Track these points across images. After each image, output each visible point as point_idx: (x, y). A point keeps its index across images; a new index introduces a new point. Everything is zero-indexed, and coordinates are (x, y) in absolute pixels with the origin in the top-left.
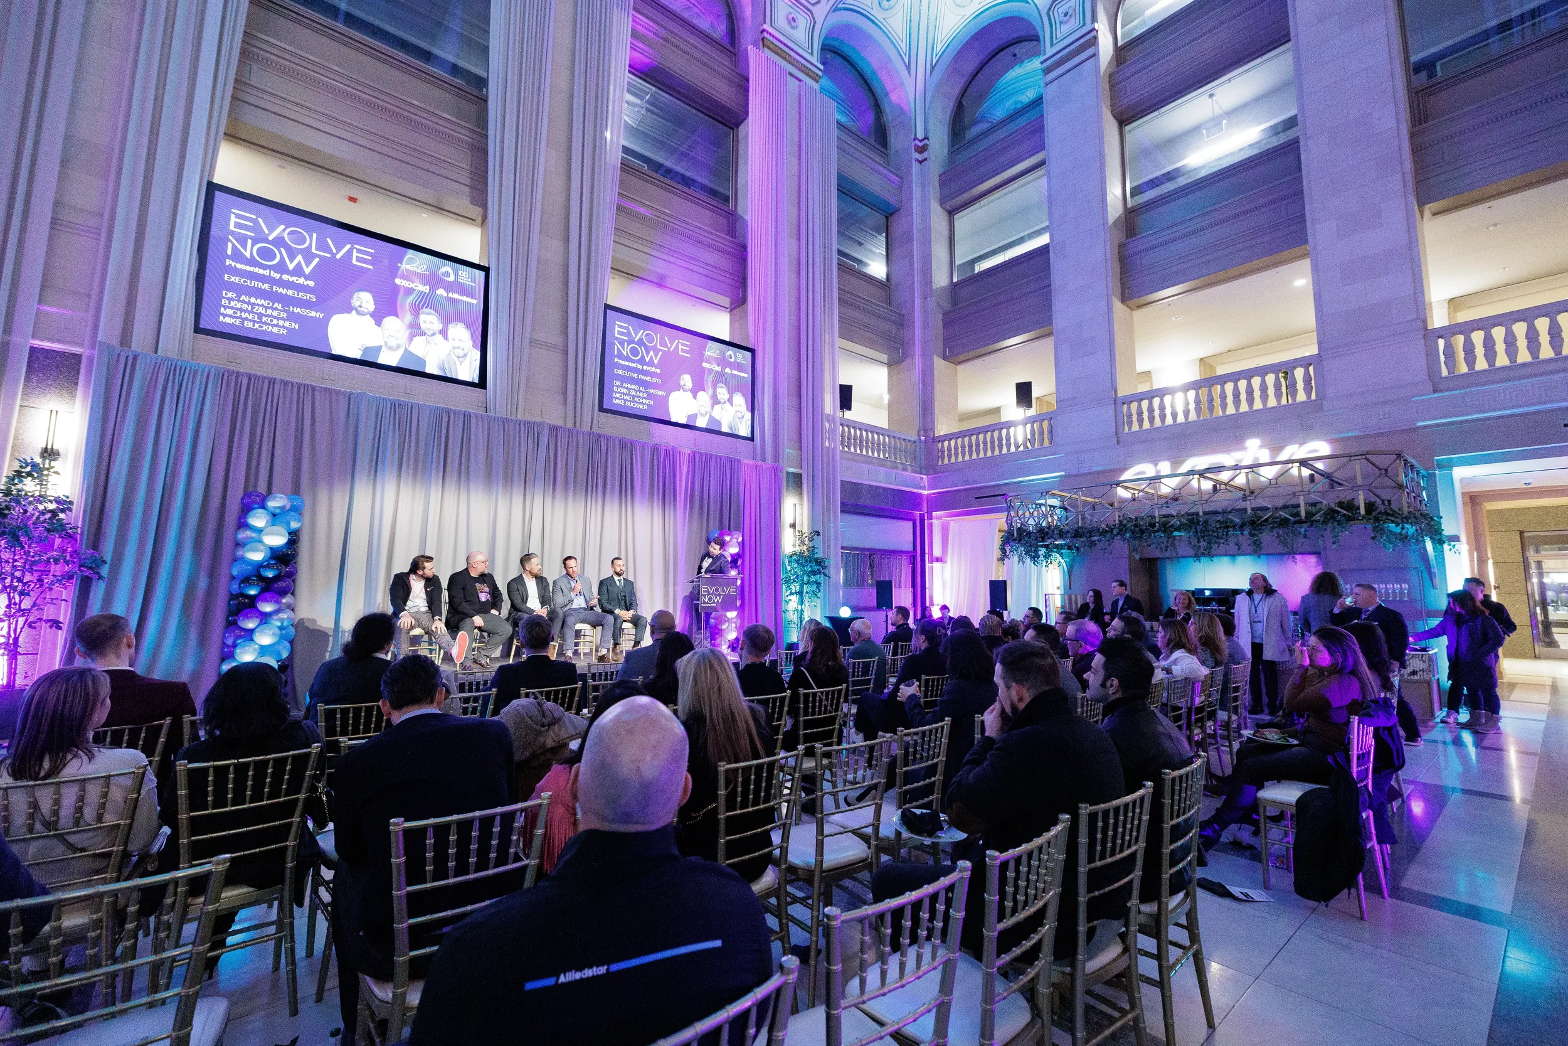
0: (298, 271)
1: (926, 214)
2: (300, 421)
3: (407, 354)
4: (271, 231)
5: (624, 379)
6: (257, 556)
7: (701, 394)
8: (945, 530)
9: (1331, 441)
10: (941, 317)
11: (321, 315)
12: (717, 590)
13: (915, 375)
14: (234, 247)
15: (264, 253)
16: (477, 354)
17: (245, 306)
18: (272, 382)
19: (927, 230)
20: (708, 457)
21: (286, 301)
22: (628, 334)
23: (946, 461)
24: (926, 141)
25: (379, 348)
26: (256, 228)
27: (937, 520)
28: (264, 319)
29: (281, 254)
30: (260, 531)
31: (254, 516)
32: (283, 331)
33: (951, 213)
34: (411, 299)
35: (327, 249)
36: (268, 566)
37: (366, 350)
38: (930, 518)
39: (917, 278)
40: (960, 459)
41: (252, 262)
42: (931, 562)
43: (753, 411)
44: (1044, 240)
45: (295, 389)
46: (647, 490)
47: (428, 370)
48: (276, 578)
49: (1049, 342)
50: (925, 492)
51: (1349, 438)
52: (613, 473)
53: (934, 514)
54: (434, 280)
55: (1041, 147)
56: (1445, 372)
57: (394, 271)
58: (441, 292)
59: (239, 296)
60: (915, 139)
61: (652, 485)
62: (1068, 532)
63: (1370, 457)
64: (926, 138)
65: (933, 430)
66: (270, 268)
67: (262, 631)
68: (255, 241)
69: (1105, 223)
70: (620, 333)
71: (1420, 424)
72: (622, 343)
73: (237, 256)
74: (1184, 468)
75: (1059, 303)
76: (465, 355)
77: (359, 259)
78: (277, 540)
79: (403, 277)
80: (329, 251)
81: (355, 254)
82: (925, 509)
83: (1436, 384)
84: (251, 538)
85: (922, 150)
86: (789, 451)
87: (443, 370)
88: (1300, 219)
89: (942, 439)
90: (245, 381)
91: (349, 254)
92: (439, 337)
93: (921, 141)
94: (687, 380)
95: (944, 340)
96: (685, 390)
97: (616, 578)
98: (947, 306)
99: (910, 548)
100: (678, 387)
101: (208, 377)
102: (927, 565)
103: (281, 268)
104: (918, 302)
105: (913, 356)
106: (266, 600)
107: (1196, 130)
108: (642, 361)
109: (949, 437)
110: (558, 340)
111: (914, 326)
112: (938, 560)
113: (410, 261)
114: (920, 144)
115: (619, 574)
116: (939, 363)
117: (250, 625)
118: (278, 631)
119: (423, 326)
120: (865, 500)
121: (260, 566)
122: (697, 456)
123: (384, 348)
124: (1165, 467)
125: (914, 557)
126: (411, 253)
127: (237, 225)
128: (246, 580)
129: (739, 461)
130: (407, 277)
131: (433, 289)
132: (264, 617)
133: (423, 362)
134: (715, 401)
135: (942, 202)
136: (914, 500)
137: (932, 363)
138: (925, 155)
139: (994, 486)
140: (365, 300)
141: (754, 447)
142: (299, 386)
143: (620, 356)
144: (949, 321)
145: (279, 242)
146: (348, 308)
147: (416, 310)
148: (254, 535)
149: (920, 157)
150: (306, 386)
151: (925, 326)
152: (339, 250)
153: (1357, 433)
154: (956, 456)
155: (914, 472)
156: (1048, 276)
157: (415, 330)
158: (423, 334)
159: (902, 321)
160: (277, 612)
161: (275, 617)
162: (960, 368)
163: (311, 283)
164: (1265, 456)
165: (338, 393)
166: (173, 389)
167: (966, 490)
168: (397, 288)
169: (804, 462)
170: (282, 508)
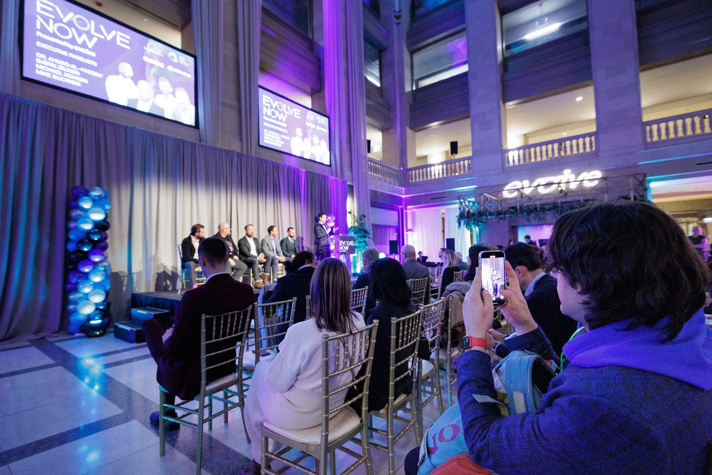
0: (84, 45)
1: (401, 52)
2: (98, 142)
3: (154, 105)
4: (65, 15)
5: (269, 129)
6: (88, 227)
7: (306, 139)
8: (413, 215)
9: (602, 171)
10: (408, 106)
11: (100, 76)
12: (346, 243)
13: (397, 136)
14: (42, 25)
15: (62, 31)
16: (193, 108)
17: (52, 65)
18: (79, 116)
19: (401, 61)
20: (313, 175)
21: (79, 64)
22: (270, 103)
23: (414, 181)
24: (400, 14)
25: (136, 101)
26: (55, 13)
27: (410, 210)
28: (65, 74)
29: (72, 32)
30: (86, 211)
31: (83, 201)
32: (79, 85)
33: (412, 53)
34: (153, 71)
35: (101, 33)
36: (95, 233)
37: (130, 101)
38: (406, 209)
39: (397, 85)
40: (421, 179)
41: (54, 35)
42: (407, 231)
43: (330, 150)
44: (464, 69)
45: (93, 122)
46: (286, 191)
47: (166, 116)
48: (99, 241)
49: (468, 121)
50: (404, 196)
51: (610, 170)
52: (270, 181)
53: (409, 207)
54: (166, 60)
55: (463, 22)
56: (649, 140)
57: (143, 52)
58: (170, 68)
59: (47, 57)
60: (395, 11)
61: (288, 188)
62: (493, 213)
63: (636, 176)
64: (400, 11)
65: (406, 164)
66: (67, 41)
67: (95, 273)
68: (55, 21)
69: (496, 63)
70: (266, 102)
71: (640, 163)
72: (267, 107)
73: (44, 30)
74: (535, 184)
75: (473, 103)
76: (186, 108)
77: (122, 42)
78: (98, 216)
79: (148, 56)
80: (102, 33)
81: (118, 37)
82: (404, 205)
83: (647, 146)
84: (81, 215)
85: (398, 17)
86: (347, 174)
87: (174, 116)
88: (589, 67)
89: (411, 169)
90: (61, 114)
91: (115, 38)
92: (171, 96)
93: (398, 13)
94: (299, 131)
95: (411, 119)
96: (299, 137)
97: (290, 238)
98: (411, 102)
99: (397, 225)
100: (295, 135)
101: (37, 110)
102: (405, 233)
103: (73, 41)
104: (398, 98)
105: (396, 127)
106: (95, 254)
107: (533, 21)
108: (277, 119)
109: (415, 169)
110: (235, 103)
111: (396, 110)
112: (410, 230)
113: (152, 47)
114: (398, 14)
115: (291, 237)
116: (408, 131)
117: (86, 270)
118: (103, 273)
119: (161, 88)
120: (380, 200)
121: (88, 233)
122: (309, 174)
123: (140, 101)
124: (526, 183)
125: (399, 229)
126: (151, 42)
127: (42, 9)
128: (81, 242)
129: (328, 177)
130: (150, 56)
131: (166, 66)
132: (95, 264)
133: (163, 111)
134: (313, 144)
135: (408, 47)
136: (399, 200)
137: (405, 131)
138: (399, 21)
139: (441, 193)
140: (126, 68)
141: (332, 170)
142: (96, 120)
143: (266, 115)
144: (413, 110)
145: (70, 24)
146: (117, 73)
147: (157, 78)
148: (82, 213)
149: (398, 21)
150: (100, 120)
151: (401, 111)
152: (108, 33)
153: (613, 167)
154: (419, 178)
155: (398, 186)
156: (467, 88)
157: (157, 90)
158: (162, 93)
159: (389, 107)
160: (101, 262)
161: (100, 265)
162: (417, 133)
163: (93, 54)
164: (572, 177)
165: (119, 126)
166: (14, 115)
167: (424, 195)
168: (144, 63)
169: (354, 179)
170: (99, 196)
